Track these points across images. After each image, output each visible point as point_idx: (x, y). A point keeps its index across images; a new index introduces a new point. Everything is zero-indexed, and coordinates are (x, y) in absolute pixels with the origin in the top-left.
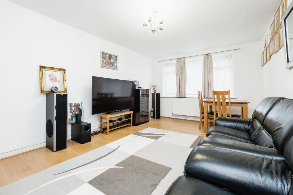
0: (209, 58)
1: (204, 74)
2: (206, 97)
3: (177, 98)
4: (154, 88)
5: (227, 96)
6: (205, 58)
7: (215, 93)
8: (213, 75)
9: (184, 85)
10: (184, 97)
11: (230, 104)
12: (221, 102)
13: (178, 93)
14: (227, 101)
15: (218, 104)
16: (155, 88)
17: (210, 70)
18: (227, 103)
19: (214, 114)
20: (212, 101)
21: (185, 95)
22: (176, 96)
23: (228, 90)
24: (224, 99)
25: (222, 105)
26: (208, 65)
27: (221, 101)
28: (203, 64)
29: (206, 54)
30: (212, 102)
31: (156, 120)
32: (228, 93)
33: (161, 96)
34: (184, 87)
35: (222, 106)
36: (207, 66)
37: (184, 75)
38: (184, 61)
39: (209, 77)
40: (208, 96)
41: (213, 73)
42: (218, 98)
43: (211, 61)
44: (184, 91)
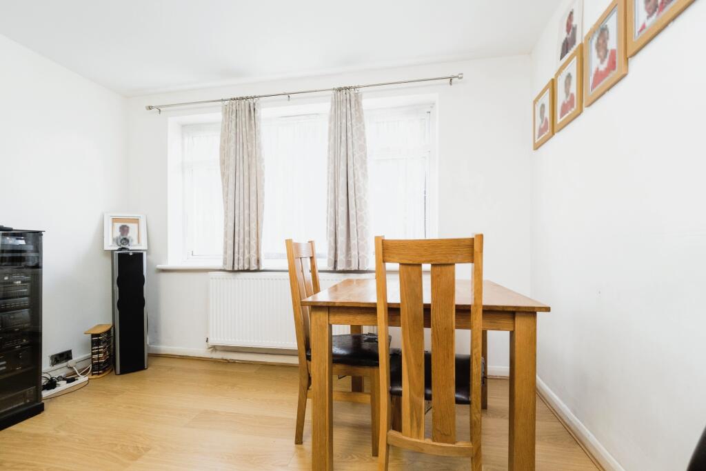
0: (353, 103)
1: (331, 170)
2: (339, 268)
3: (224, 270)
4: (124, 229)
5: (463, 272)
6: (337, 104)
7: (387, 249)
8: (365, 176)
9: (253, 215)
10: (254, 267)
12: (427, 309)
13: (230, 252)
14: (463, 296)
15: (404, 315)
16: (133, 228)
17: (357, 156)
19: (377, 365)
20: (372, 298)
21: (258, 261)
22: (220, 265)
23: (470, 236)
24: (445, 287)
25: (427, 323)
26: (349, 134)
27: (427, 298)
28: (330, 128)
29: (340, 90)
30: (370, 310)
31: (119, 378)
32: (470, 249)
34: (253, 225)
35: (427, 332)
36: (344, 138)
37: (253, 171)
38: (252, 111)
39: (351, 183)
40: (349, 263)
41: (366, 170)
42: (411, 286)
43: (360, 119)
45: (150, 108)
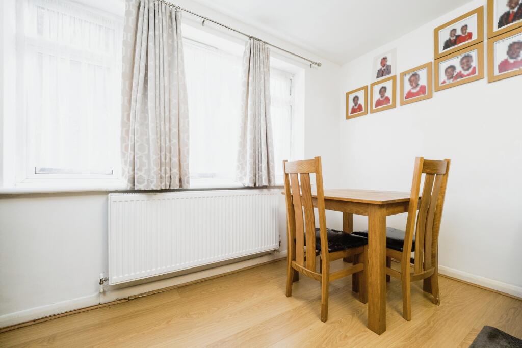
9: (174, 130)
34: (174, 140)
44: (175, 160)
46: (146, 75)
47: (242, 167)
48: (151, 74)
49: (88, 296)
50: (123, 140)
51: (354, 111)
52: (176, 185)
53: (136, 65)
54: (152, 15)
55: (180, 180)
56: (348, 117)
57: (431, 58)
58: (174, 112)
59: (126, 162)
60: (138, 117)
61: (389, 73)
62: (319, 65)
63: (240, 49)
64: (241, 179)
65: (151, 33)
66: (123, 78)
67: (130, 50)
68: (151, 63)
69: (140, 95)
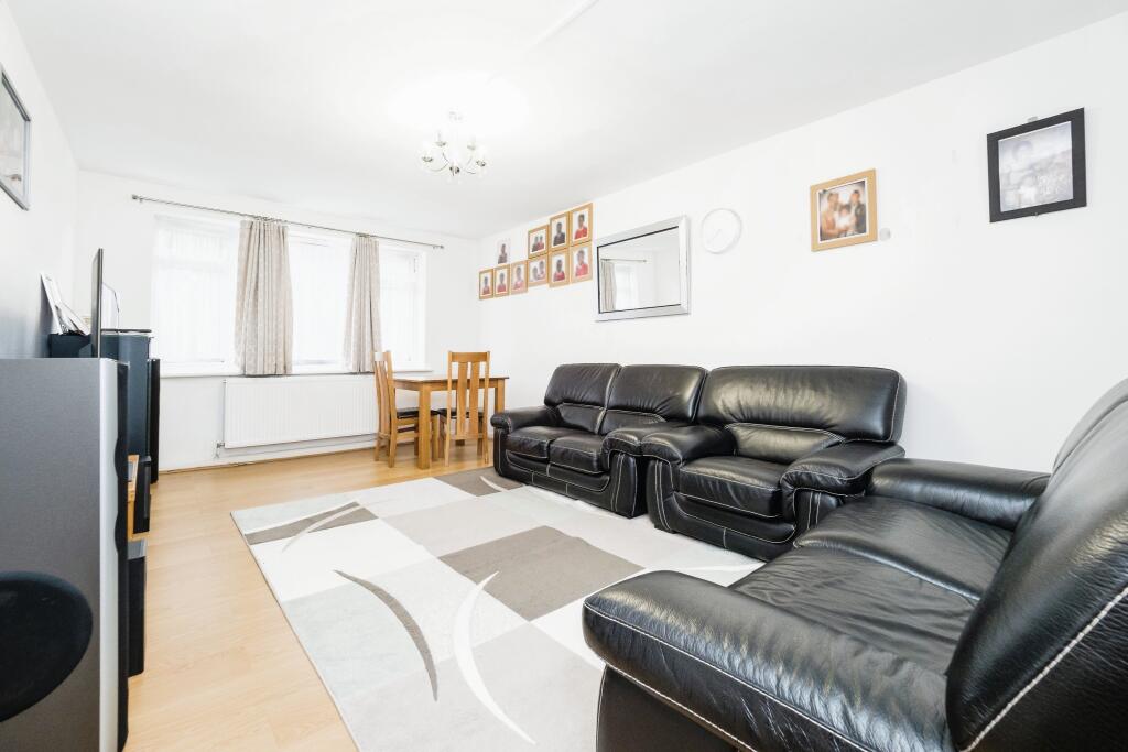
3: (244, 376)
5: (482, 365)
7: (454, 356)
9: (280, 326)
11: (487, 383)
14: (482, 374)
18: (482, 380)
22: (238, 371)
23: (485, 351)
24: (476, 371)
25: (468, 387)
27: (469, 376)
29: (361, 235)
30: (445, 383)
32: (484, 357)
33: (163, 372)
34: (280, 335)
35: (468, 390)
37: (282, 287)
38: (281, 232)
42: (463, 370)
44: (281, 350)
45: (135, 198)
46: (257, 283)
47: (347, 355)
48: (261, 285)
49: (206, 458)
50: (236, 334)
51: (486, 292)
52: (281, 371)
53: (250, 266)
54: (262, 236)
55: (285, 367)
56: (481, 298)
57: (526, 258)
58: (281, 311)
59: (239, 353)
60: (250, 316)
61: (505, 261)
62: (442, 247)
63: (348, 243)
64: (347, 365)
65: (262, 251)
66: (238, 274)
67: (244, 264)
68: (261, 275)
69: (251, 300)
